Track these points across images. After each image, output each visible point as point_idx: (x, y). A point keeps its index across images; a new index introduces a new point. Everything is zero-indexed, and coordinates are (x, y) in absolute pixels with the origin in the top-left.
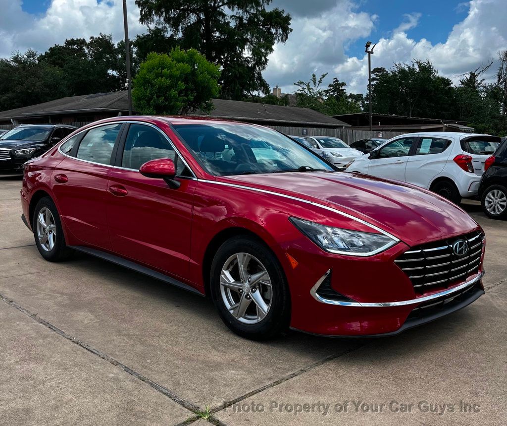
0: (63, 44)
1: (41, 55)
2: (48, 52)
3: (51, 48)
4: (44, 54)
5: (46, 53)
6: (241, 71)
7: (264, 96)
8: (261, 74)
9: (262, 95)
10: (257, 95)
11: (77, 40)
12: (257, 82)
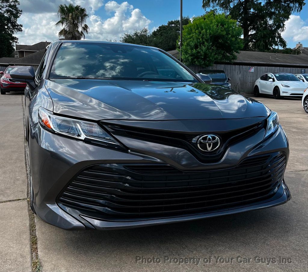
0: (167, 25)
1: (154, 31)
2: (158, 29)
3: (160, 27)
4: (156, 30)
5: (157, 29)
6: (265, 33)
7: (282, 49)
8: (280, 35)
9: (281, 48)
10: (277, 48)
11: (175, 21)
12: (277, 40)
